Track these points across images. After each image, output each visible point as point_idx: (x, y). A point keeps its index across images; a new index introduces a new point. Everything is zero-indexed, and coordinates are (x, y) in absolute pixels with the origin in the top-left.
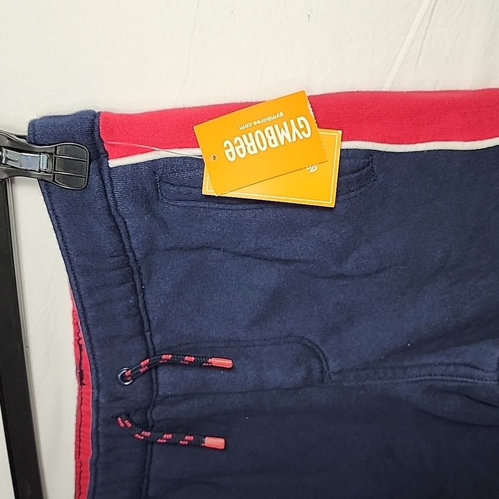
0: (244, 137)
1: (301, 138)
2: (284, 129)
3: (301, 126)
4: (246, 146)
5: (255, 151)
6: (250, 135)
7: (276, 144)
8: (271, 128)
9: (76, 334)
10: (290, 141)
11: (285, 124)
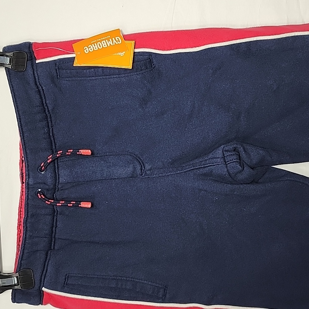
0: (93, 45)
1: (117, 43)
2: (110, 41)
3: (117, 40)
4: (93, 48)
5: (97, 49)
6: (95, 44)
7: (106, 46)
8: (104, 41)
9: (21, 154)
10: (112, 45)
11: (110, 40)
